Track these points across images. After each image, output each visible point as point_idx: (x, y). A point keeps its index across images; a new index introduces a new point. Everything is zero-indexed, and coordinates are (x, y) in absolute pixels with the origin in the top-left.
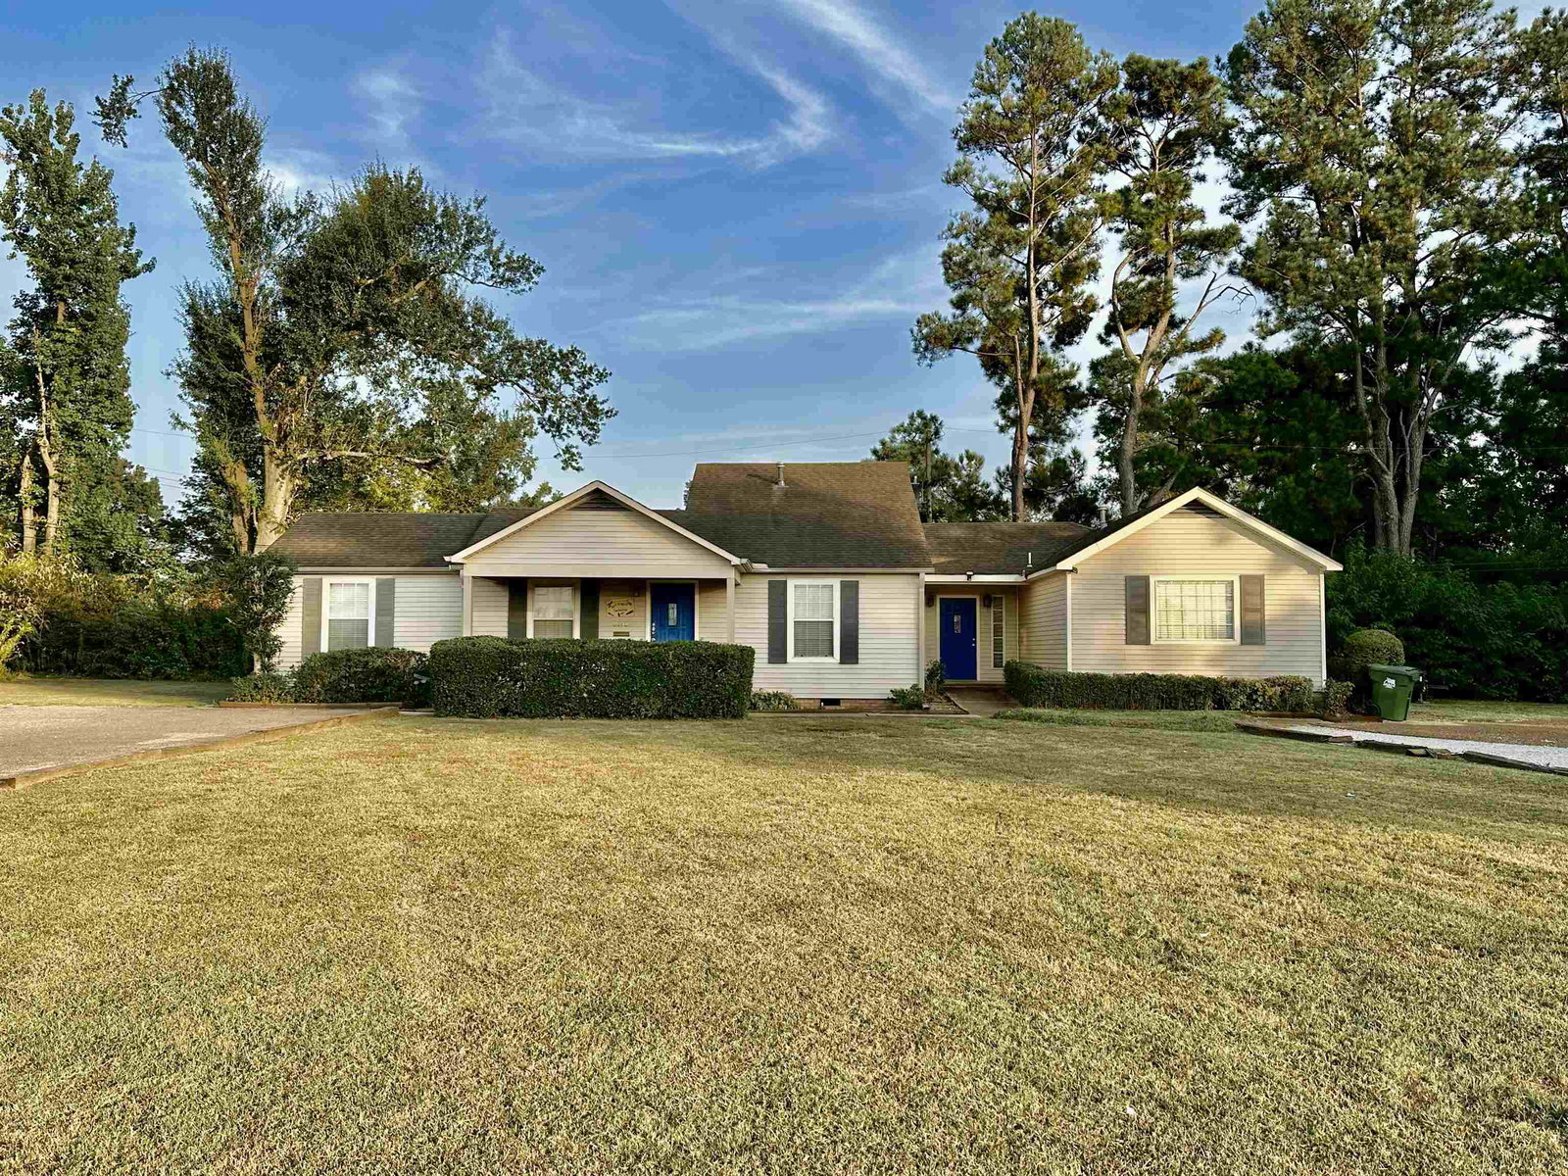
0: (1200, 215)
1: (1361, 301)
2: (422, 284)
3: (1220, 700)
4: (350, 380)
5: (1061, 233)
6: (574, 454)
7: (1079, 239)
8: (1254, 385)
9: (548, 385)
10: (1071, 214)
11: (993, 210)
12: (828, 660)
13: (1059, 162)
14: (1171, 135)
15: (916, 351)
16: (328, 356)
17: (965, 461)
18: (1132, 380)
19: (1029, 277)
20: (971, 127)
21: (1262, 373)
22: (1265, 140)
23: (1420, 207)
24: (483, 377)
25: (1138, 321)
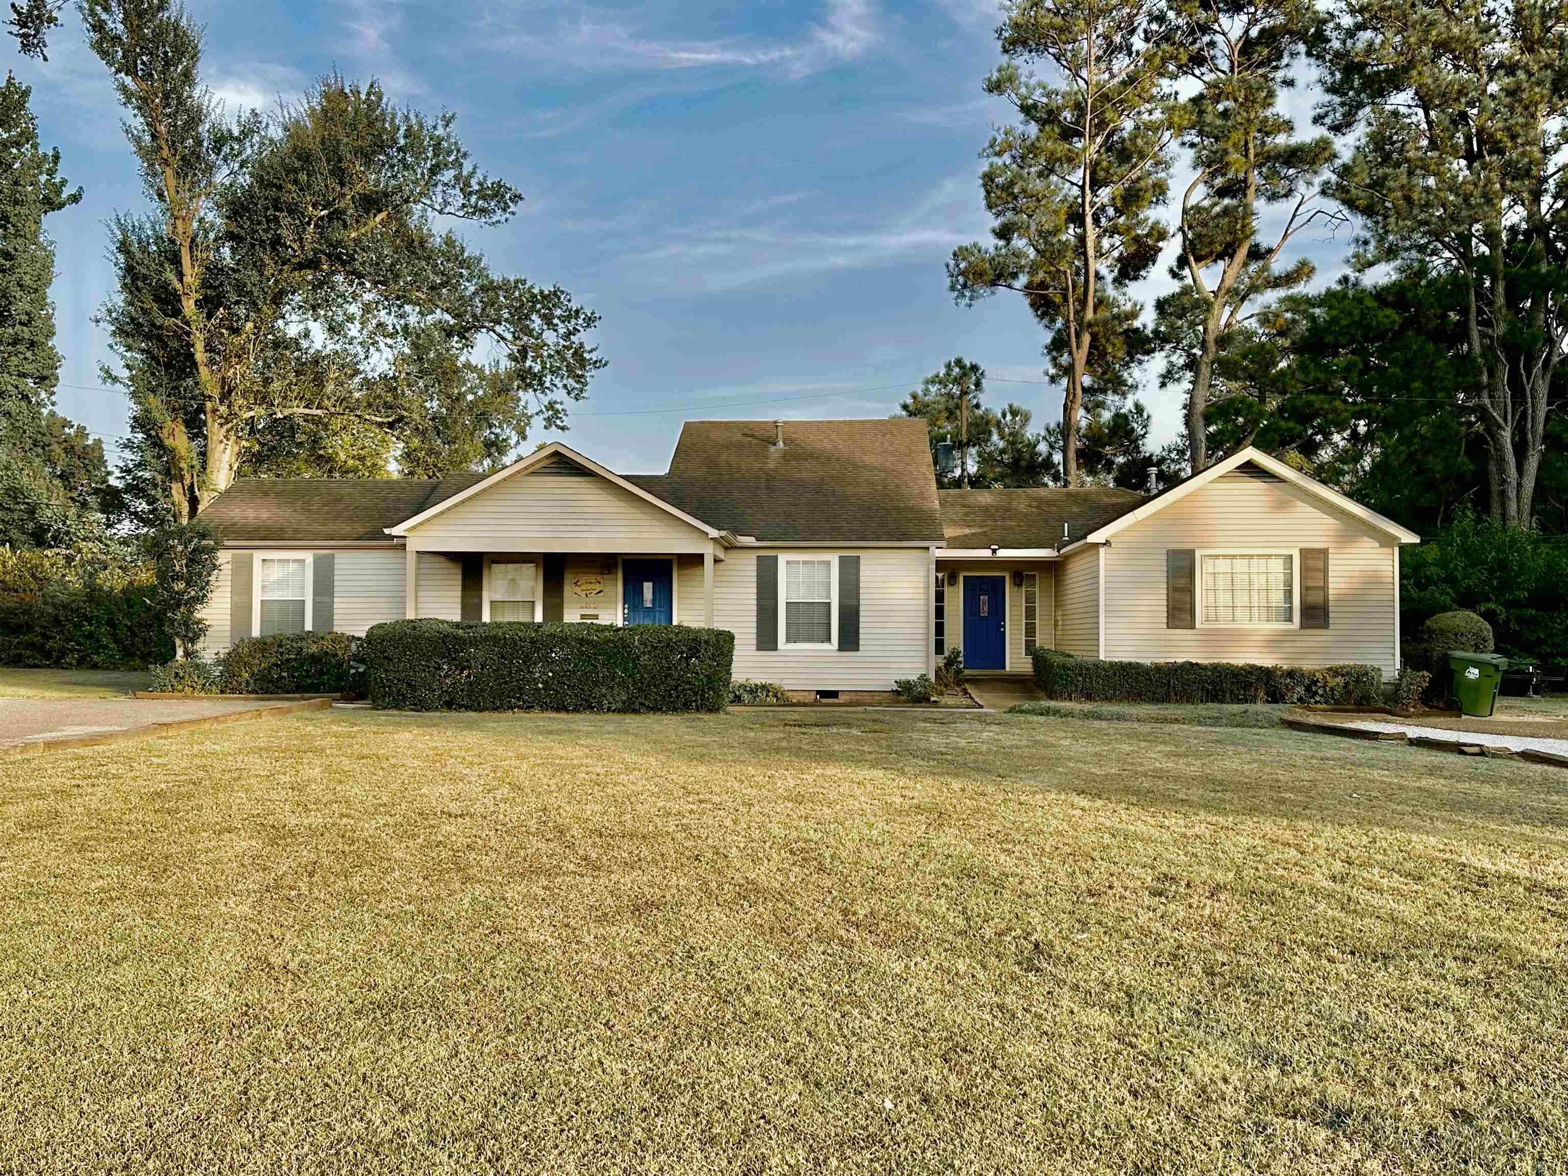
0: (1288, 126)
1: (1477, 226)
2: (383, 215)
3: (1274, 692)
4: (302, 326)
5: (1124, 149)
6: (558, 411)
7: (1142, 156)
8: (1348, 326)
9: (529, 332)
10: (1137, 128)
11: (1043, 123)
12: (826, 646)
13: (1121, 64)
14: (1254, 32)
15: (953, 288)
16: (277, 299)
17: (1009, 417)
18: (1204, 322)
19: (1084, 201)
20: (1016, 26)
21: (1356, 312)
22: (1366, 35)
23: (1548, 115)
24: (452, 322)
25: (1212, 252)
